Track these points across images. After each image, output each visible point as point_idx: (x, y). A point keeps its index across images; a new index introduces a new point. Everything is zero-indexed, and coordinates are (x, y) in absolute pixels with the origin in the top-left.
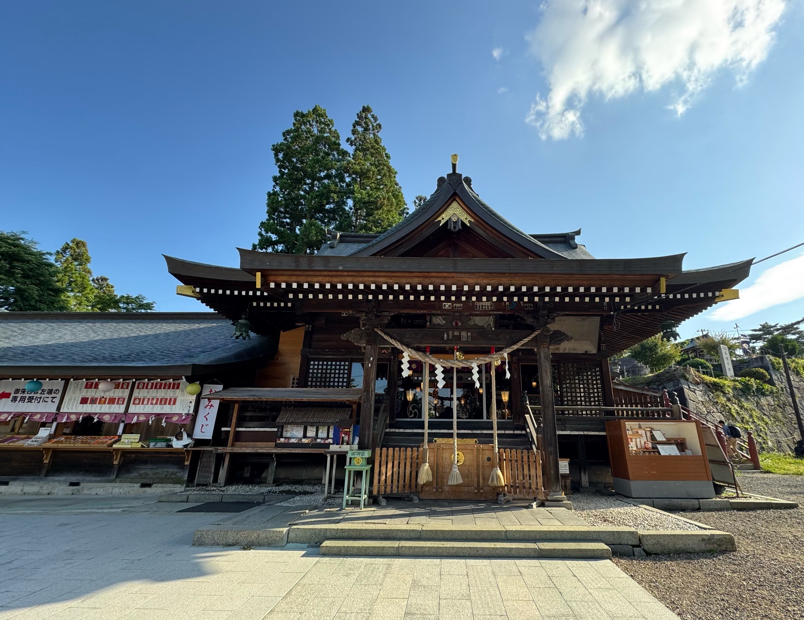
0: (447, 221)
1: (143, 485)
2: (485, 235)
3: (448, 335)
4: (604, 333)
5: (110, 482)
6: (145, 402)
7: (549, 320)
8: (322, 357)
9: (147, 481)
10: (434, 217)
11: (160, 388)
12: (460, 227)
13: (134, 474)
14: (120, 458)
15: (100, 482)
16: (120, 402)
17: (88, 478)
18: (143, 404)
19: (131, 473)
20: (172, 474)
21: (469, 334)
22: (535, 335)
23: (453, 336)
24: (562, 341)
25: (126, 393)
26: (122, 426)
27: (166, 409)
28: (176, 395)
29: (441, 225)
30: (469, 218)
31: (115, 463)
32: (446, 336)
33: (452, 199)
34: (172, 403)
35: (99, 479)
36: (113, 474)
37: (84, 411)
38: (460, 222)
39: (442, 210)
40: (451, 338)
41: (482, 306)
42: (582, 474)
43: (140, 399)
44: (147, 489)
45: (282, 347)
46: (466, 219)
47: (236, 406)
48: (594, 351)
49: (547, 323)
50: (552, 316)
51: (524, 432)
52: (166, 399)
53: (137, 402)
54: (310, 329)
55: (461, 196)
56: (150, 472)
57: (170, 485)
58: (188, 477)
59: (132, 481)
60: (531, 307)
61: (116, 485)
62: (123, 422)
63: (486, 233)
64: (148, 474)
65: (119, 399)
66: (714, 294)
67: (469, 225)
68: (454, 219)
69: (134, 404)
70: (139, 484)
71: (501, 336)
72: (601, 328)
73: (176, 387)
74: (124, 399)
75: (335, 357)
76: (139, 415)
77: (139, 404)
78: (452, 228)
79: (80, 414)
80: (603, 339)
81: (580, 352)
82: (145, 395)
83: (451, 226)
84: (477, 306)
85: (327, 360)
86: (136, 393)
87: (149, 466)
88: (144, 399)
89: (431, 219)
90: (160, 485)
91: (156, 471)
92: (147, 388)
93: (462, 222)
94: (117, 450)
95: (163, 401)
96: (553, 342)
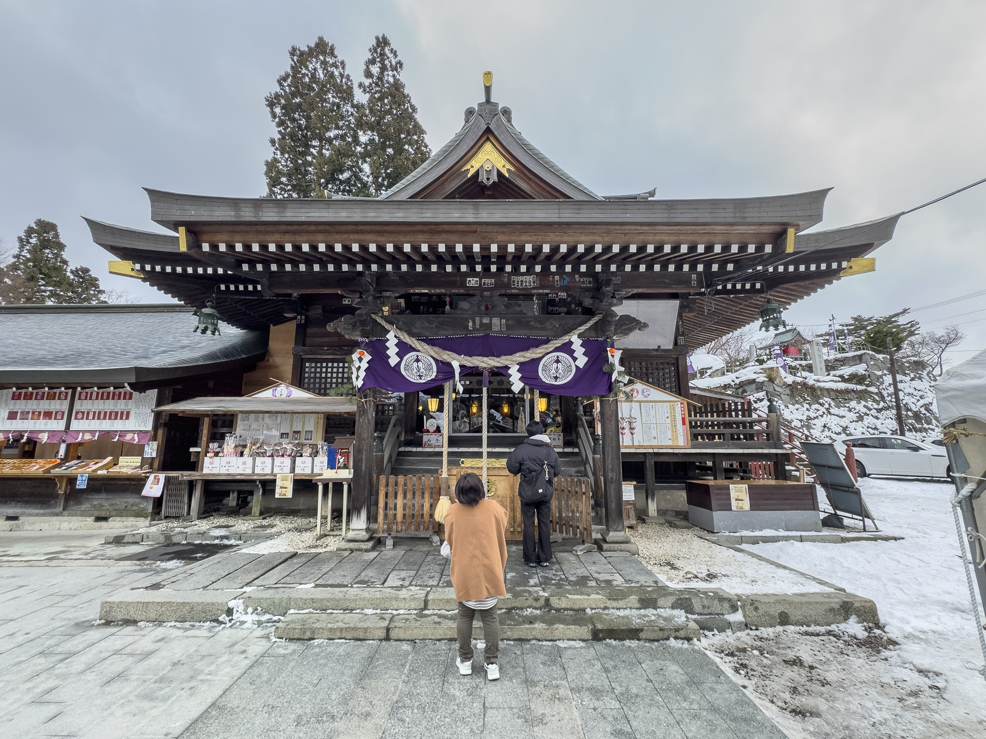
0: (478, 170)
1: (99, 519)
2: (530, 189)
3: (474, 323)
4: (682, 322)
5: (57, 515)
6: (91, 416)
7: (615, 300)
8: (319, 357)
9: (103, 514)
10: (459, 164)
11: (108, 398)
12: (496, 179)
13: (85, 506)
14: (66, 486)
15: (43, 515)
16: (59, 417)
17: (28, 511)
18: (87, 418)
19: (81, 504)
20: (132, 505)
21: (504, 321)
22: (594, 321)
23: (482, 324)
24: (631, 330)
25: (64, 406)
26: (63, 447)
27: (117, 425)
28: (129, 407)
29: (469, 176)
30: (508, 166)
31: (61, 492)
32: (470, 324)
33: (485, 138)
34: (124, 418)
35: (42, 511)
36: (60, 505)
37: (13, 428)
38: (495, 173)
39: (470, 154)
40: (478, 327)
41: (522, 281)
42: (650, 501)
43: (83, 413)
44: (103, 524)
45: (273, 345)
46: (504, 166)
47: (207, 421)
48: (670, 346)
49: (613, 305)
50: (618, 294)
51: (576, 450)
52: (117, 413)
53: (80, 416)
54: (303, 322)
55: (496, 133)
56: (106, 504)
57: (131, 519)
58: (153, 508)
59: (84, 514)
60: (590, 283)
61: (65, 518)
62: (64, 441)
63: (531, 186)
64: (104, 506)
65: (56, 413)
66: (839, 265)
67: (507, 175)
68: (488, 167)
69: (76, 418)
70: (93, 518)
71: (547, 324)
72: (680, 316)
73: (128, 396)
74: (63, 413)
75: (336, 357)
76: (84, 432)
77: (82, 419)
78: (485, 181)
79: (9, 431)
80: (681, 330)
81: (651, 348)
82: (90, 407)
83: (483, 178)
84: (514, 281)
85: (327, 361)
86: (78, 405)
87: (103, 496)
88: (88, 413)
89: (457, 167)
90: (118, 519)
91: (113, 502)
92: (91, 399)
93: (498, 171)
94: (61, 477)
95: (114, 415)
96: (619, 331)
